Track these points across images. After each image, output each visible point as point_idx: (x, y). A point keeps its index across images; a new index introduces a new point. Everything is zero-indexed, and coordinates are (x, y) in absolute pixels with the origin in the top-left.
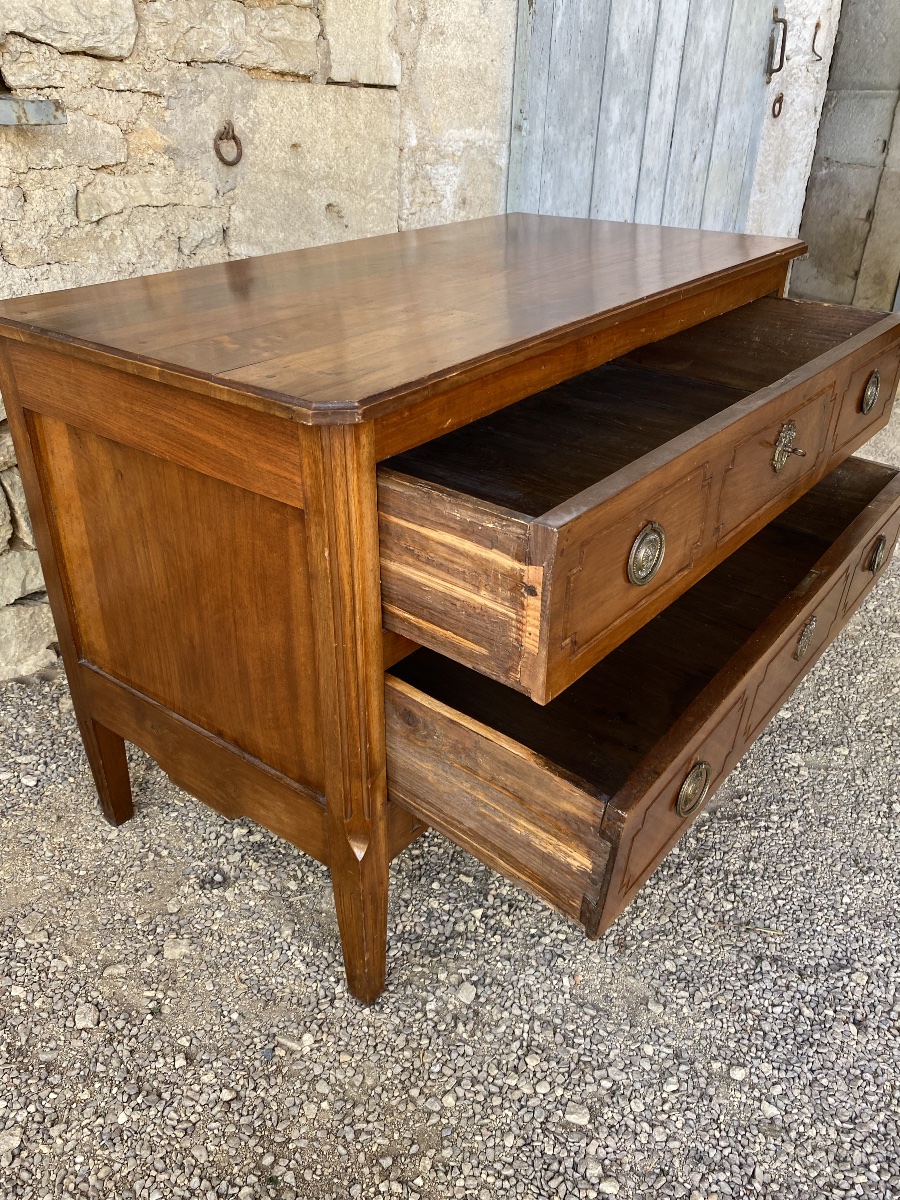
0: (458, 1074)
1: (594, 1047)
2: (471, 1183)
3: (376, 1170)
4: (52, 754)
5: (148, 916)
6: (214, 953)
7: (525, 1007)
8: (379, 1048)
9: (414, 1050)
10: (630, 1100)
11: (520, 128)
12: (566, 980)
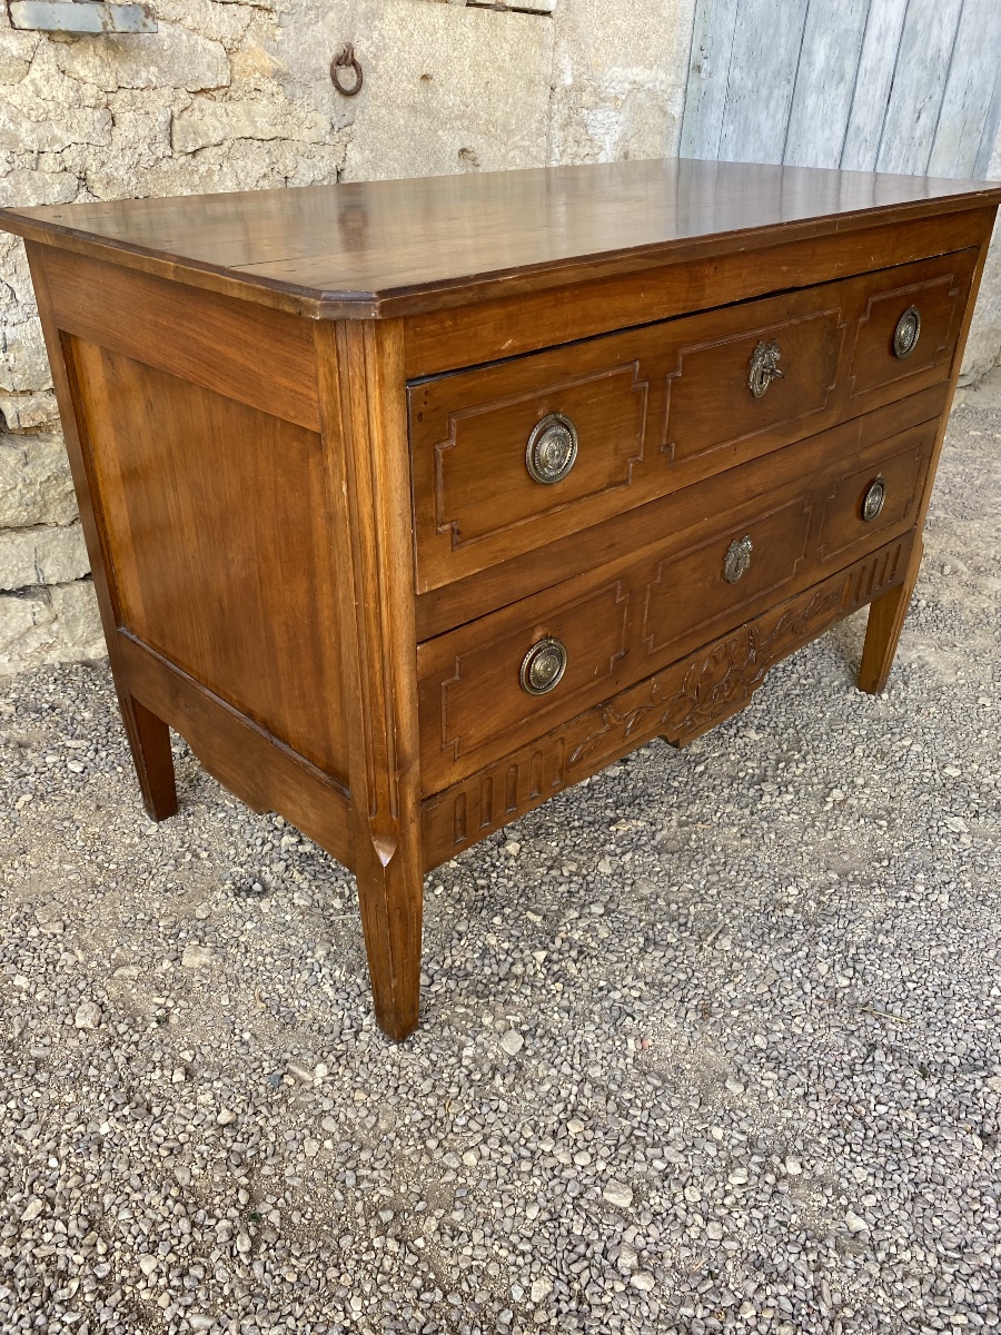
0: (487, 1131)
1: (651, 1121)
2: (481, 1253)
3: (373, 1223)
5: (173, 919)
6: (237, 966)
7: (577, 1066)
8: (400, 1090)
9: (439, 1098)
10: (684, 1187)
11: (699, 69)
12: (631, 1042)
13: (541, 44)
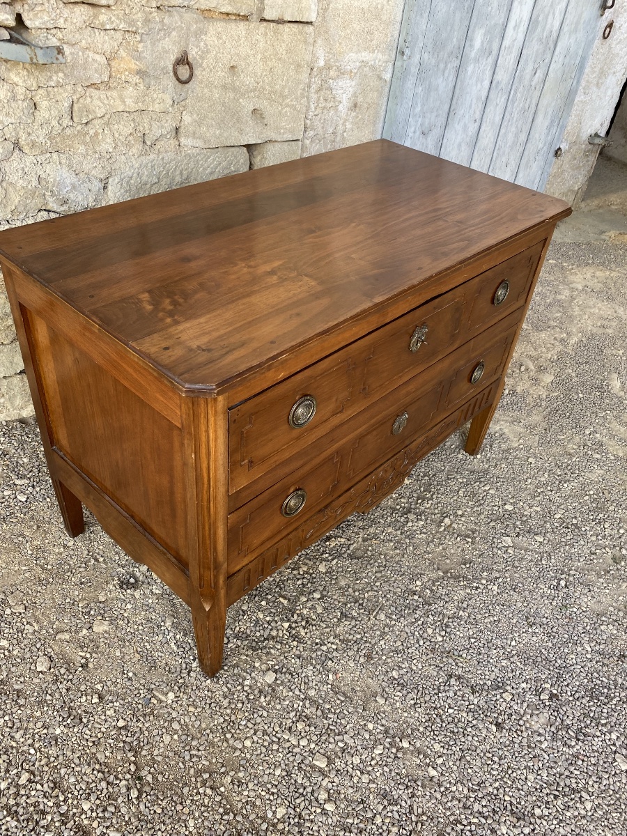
0: (256, 727)
1: (339, 721)
2: (253, 794)
3: (199, 779)
4: (38, 480)
5: (87, 602)
6: (123, 632)
7: (302, 690)
8: (213, 705)
9: (232, 709)
10: (352, 756)
11: (403, 53)
12: (331, 676)
13: (306, 42)
